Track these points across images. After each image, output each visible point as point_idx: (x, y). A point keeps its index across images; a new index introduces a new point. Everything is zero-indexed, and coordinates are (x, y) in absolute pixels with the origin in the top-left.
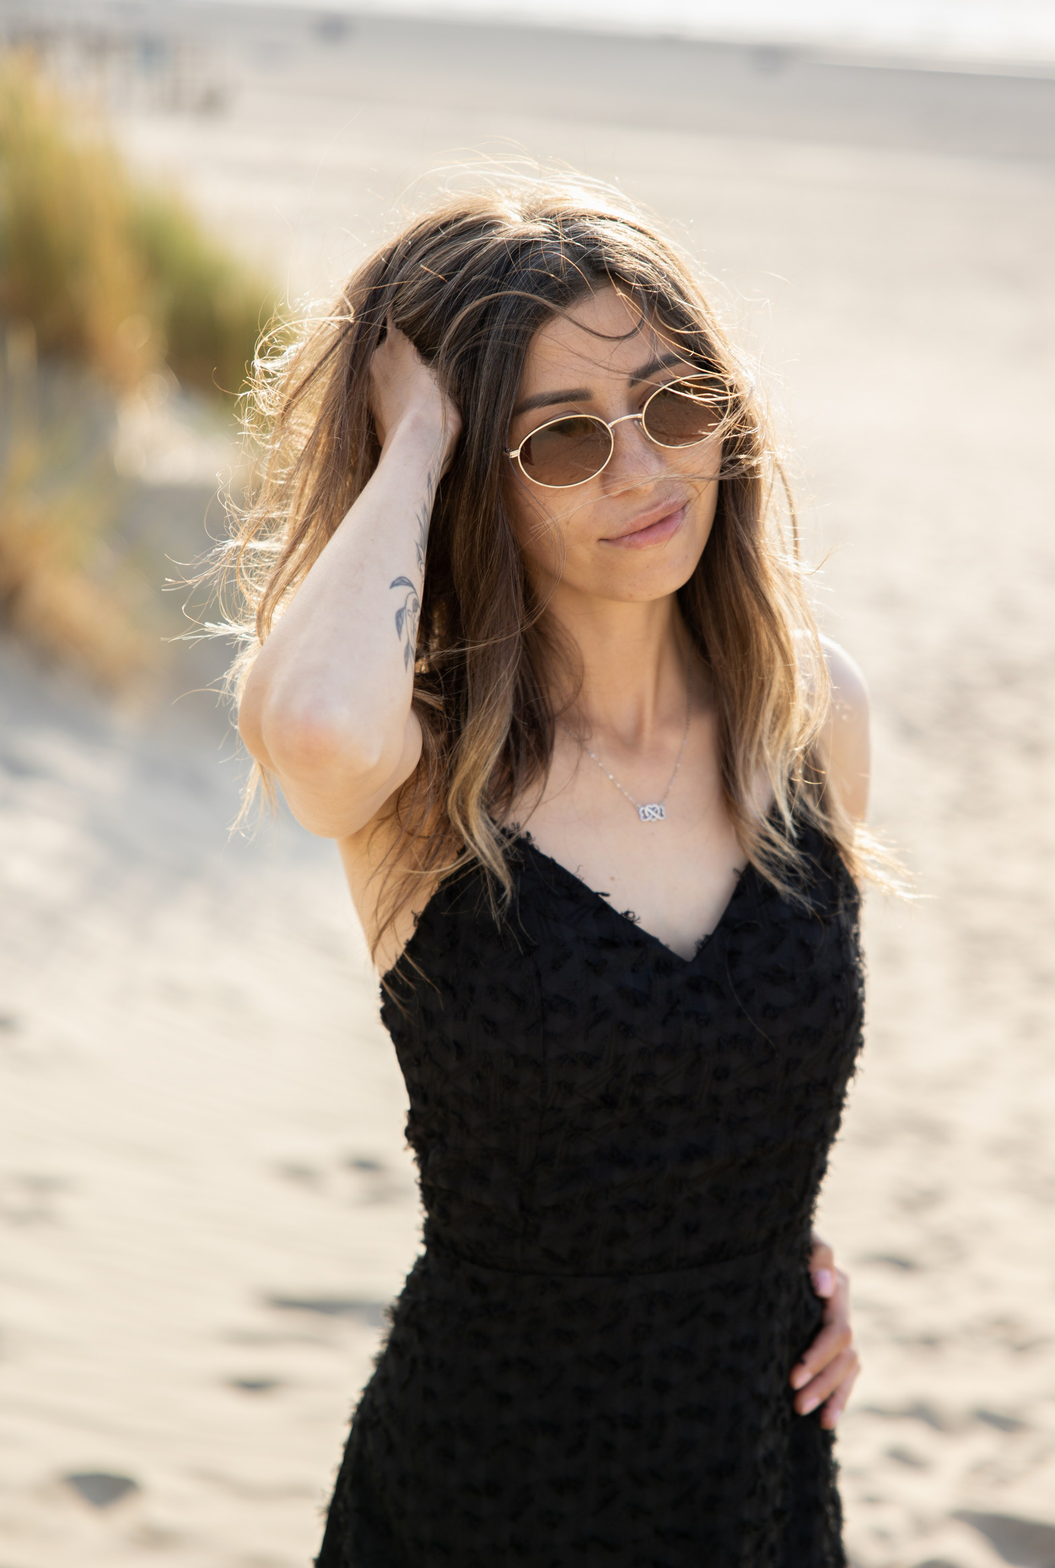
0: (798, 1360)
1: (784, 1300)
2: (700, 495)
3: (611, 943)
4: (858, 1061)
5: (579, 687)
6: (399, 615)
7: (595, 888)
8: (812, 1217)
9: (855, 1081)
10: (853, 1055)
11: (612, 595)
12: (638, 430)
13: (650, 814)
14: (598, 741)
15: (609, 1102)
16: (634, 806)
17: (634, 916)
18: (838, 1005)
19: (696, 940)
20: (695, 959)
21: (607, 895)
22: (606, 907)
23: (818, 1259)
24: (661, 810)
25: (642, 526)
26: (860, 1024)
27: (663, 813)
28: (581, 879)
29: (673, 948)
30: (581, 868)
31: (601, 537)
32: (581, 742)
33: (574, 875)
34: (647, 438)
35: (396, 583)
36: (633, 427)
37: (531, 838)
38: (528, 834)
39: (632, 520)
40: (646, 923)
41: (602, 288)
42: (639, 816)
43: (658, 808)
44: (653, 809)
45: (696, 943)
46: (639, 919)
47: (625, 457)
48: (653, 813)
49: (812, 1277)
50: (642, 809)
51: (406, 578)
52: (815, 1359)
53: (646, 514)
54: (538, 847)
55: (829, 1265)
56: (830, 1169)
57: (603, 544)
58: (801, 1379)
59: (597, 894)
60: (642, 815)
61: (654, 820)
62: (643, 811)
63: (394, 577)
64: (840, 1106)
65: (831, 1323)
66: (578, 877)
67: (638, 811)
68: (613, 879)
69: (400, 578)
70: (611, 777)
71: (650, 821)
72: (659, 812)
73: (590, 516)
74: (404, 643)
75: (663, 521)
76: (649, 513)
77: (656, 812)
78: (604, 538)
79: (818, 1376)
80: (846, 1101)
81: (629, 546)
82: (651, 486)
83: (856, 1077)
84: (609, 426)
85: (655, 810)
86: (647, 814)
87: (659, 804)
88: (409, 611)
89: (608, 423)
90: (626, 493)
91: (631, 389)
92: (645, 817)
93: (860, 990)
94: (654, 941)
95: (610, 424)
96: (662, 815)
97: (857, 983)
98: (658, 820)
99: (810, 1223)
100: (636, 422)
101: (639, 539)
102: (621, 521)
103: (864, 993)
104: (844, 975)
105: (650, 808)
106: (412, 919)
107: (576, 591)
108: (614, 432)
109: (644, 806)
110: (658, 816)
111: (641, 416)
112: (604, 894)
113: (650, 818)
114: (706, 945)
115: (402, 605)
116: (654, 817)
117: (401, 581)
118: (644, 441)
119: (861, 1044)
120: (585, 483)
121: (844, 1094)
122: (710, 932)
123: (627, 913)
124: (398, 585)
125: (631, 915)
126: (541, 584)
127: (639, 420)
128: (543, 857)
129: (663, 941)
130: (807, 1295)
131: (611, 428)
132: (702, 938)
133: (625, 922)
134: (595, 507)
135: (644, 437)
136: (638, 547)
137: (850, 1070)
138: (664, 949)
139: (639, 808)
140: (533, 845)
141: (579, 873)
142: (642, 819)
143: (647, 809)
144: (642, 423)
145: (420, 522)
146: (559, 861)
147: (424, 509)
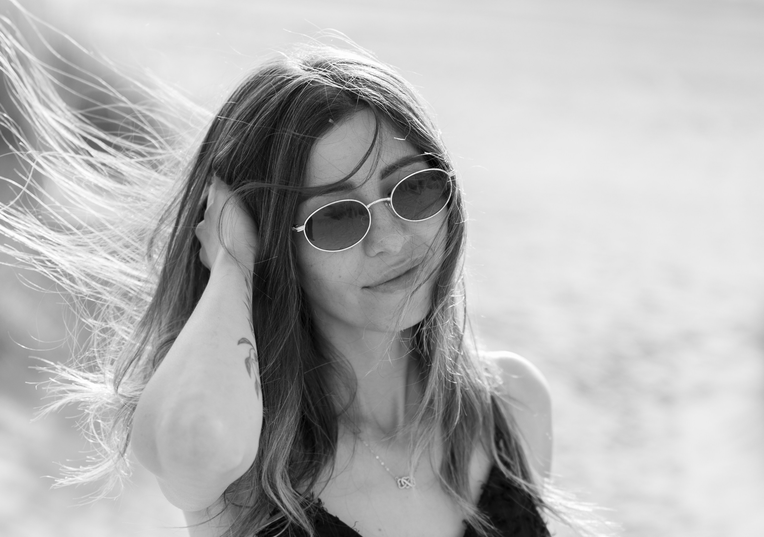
2: (434, 255)
5: (353, 396)
6: (247, 361)
11: (374, 328)
12: (388, 209)
13: (405, 483)
14: (367, 432)
16: (394, 478)
25: (393, 276)
28: (357, 532)
30: (357, 523)
31: (364, 286)
32: (356, 434)
33: (353, 528)
34: (394, 215)
35: (241, 341)
36: (384, 207)
37: (322, 503)
38: (320, 500)
39: (385, 273)
41: (359, 111)
42: (398, 485)
44: (407, 480)
47: (379, 228)
48: (407, 482)
50: (399, 480)
51: (246, 339)
53: (395, 268)
54: (326, 509)
57: (366, 291)
60: (399, 484)
61: (408, 487)
62: (400, 482)
63: (239, 338)
66: (355, 530)
67: (397, 482)
68: (380, 530)
69: (243, 339)
70: (377, 457)
71: (405, 488)
72: (411, 481)
73: (355, 271)
74: (254, 381)
75: (408, 272)
76: (398, 267)
77: (409, 482)
78: (366, 286)
81: (384, 291)
82: (398, 249)
84: (367, 207)
85: (409, 480)
86: (403, 484)
87: (411, 476)
88: (253, 360)
89: (366, 205)
90: (381, 253)
91: (382, 181)
92: (402, 485)
95: (368, 206)
98: (411, 487)
100: (386, 204)
101: (391, 286)
102: (378, 273)
105: (405, 479)
107: (349, 326)
108: (371, 211)
109: (401, 478)
110: (410, 485)
111: (390, 199)
113: (405, 486)
115: (248, 355)
116: (408, 485)
117: (243, 341)
118: (393, 217)
120: (352, 248)
124: (242, 342)
126: (323, 322)
127: (388, 202)
128: (331, 516)
131: (369, 208)
134: (358, 265)
135: (392, 214)
136: (391, 292)
139: (397, 479)
140: (323, 507)
141: (355, 527)
142: (400, 487)
143: (403, 480)
144: (391, 204)
145: (247, 306)
146: (341, 519)
147: (247, 299)
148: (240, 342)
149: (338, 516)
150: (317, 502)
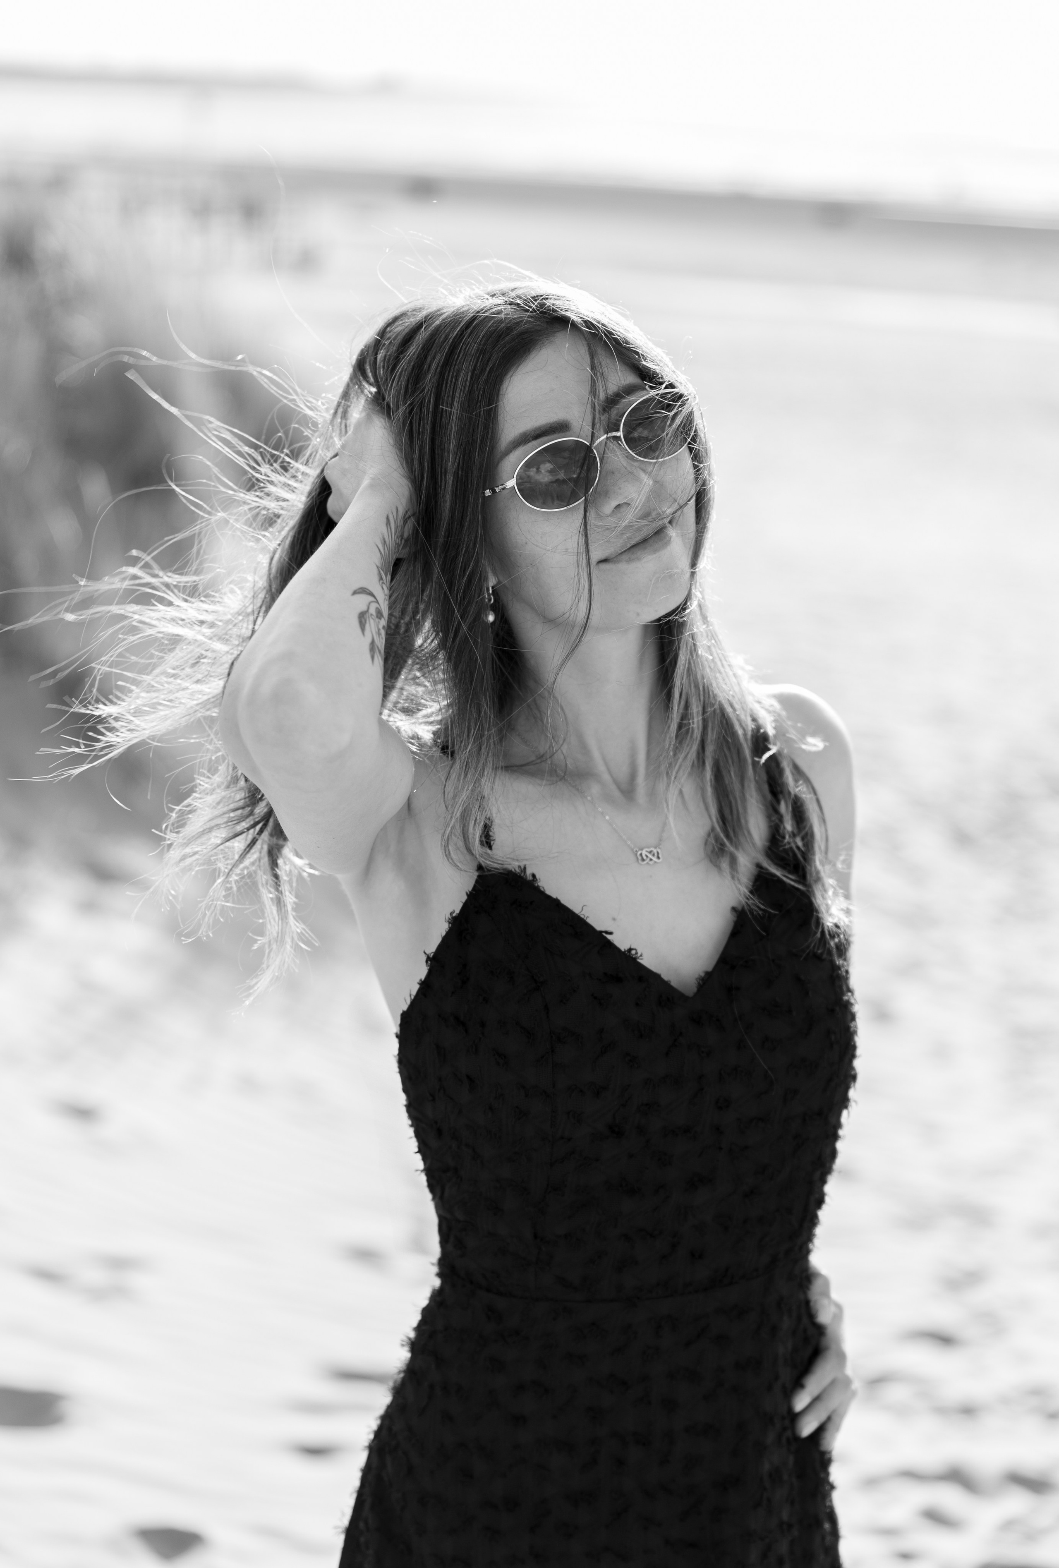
0: (798, 1384)
1: (786, 1323)
3: (617, 979)
4: (852, 1093)
6: (362, 616)
7: (599, 927)
8: (811, 1246)
9: (849, 1113)
10: (847, 1088)
12: (620, 447)
13: (647, 856)
15: (616, 1131)
16: (632, 850)
17: (636, 953)
18: (833, 1038)
19: (697, 976)
20: (696, 994)
21: (611, 933)
22: (610, 945)
23: (816, 1288)
24: (658, 853)
25: (636, 540)
26: (853, 1056)
27: (660, 856)
28: (585, 919)
29: (674, 984)
30: (584, 908)
31: (600, 559)
33: (579, 914)
34: (630, 455)
35: (358, 591)
37: (537, 880)
38: (534, 876)
40: (648, 960)
42: (638, 859)
43: (655, 851)
44: (650, 852)
45: (697, 979)
46: (641, 955)
47: (613, 473)
48: (650, 856)
49: (812, 1304)
50: (639, 853)
51: (367, 588)
52: (814, 1385)
54: (543, 888)
55: (826, 1294)
56: (827, 1199)
58: (801, 1402)
59: (601, 932)
60: (640, 858)
61: (651, 863)
62: (641, 855)
64: (835, 1137)
65: (827, 1348)
66: (582, 916)
67: (636, 855)
68: (614, 919)
71: (648, 863)
72: (656, 855)
74: (368, 641)
77: (654, 855)
78: (603, 559)
79: (816, 1400)
80: (841, 1132)
83: (850, 1108)
85: (652, 853)
86: (645, 858)
87: (655, 848)
92: (643, 860)
93: (852, 1024)
94: (657, 976)
96: (658, 858)
97: (849, 1017)
98: (655, 862)
99: (808, 1252)
100: (616, 440)
101: (636, 553)
103: (856, 1027)
104: (837, 1009)
105: (647, 851)
106: (424, 958)
109: (642, 849)
110: (655, 859)
111: (620, 434)
112: (607, 933)
113: (647, 861)
114: (706, 981)
116: (651, 860)
118: (628, 457)
119: (854, 1078)
121: (838, 1125)
122: (710, 969)
123: (630, 950)
124: (360, 592)
125: (633, 952)
128: (549, 897)
129: (665, 976)
130: (805, 1320)
132: (703, 975)
133: (629, 958)
135: (625, 452)
137: (844, 1102)
138: (666, 984)
139: (637, 851)
140: (538, 886)
141: (583, 913)
142: (640, 861)
143: (644, 853)
144: (622, 442)
145: (379, 550)
146: (564, 901)
147: (383, 541)
148: (355, 593)
149: (559, 898)
150: (531, 878)
